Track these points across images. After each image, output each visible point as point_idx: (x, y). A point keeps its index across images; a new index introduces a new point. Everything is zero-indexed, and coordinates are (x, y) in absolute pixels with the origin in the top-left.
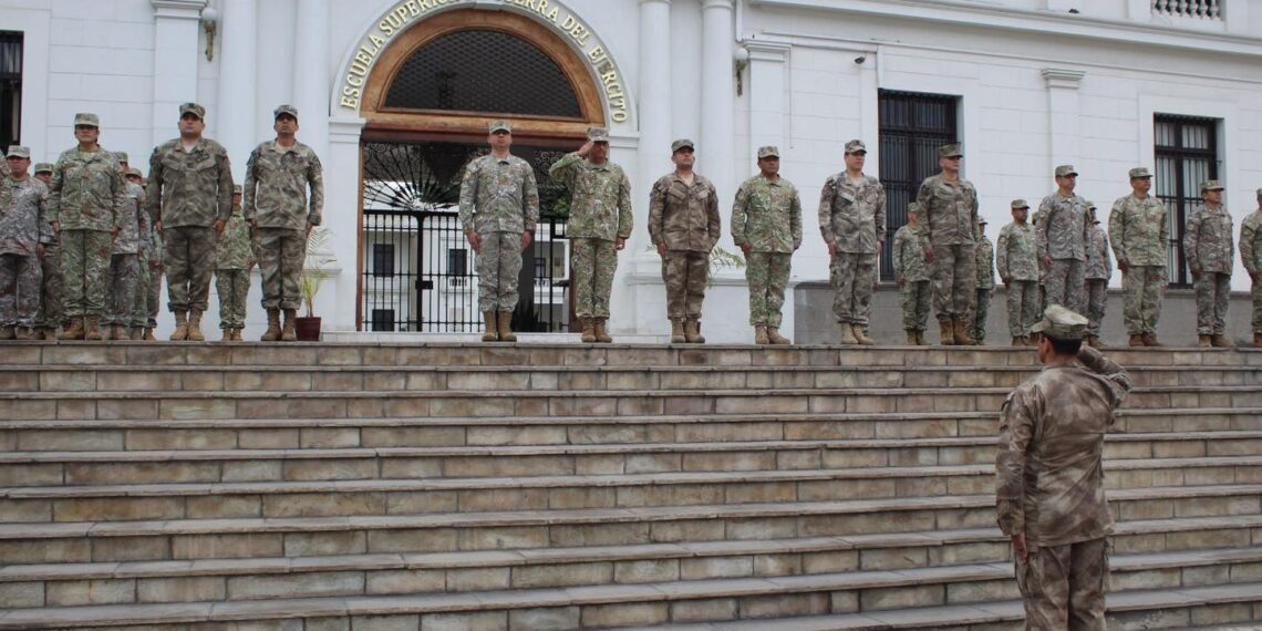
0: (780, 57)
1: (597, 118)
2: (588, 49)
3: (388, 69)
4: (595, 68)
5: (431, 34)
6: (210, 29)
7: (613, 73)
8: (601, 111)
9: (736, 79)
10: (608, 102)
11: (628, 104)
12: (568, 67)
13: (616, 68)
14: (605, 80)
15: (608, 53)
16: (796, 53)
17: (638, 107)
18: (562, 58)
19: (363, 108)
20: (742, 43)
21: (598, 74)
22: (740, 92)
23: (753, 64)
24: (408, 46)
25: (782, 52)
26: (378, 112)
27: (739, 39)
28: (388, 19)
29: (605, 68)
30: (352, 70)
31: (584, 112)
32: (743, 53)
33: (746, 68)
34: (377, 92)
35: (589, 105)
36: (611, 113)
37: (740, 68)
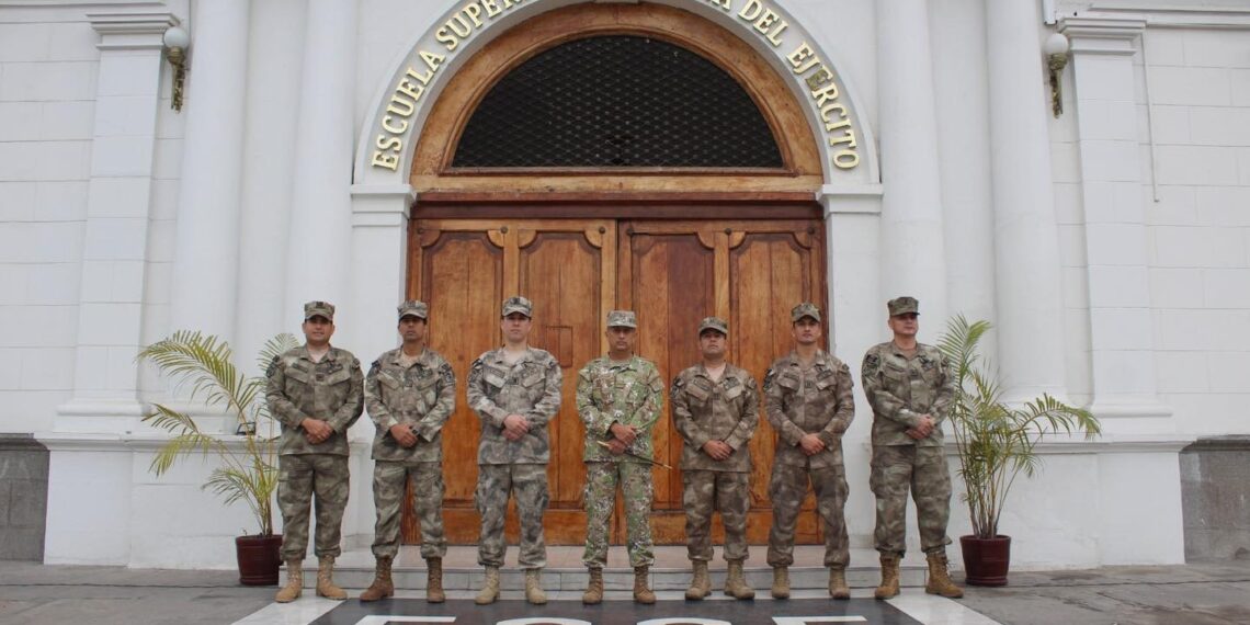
0: (1125, 46)
1: (809, 167)
2: (788, 51)
3: (459, 106)
4: (801, 81)
5: (526, 47)
6: (178, 62)
7: (832, 86)
8: (816, 155)
9: (1050, 88)
10: (826, 137)
11: (861, 137)
12: (756, 85)
13: (837, 79)
14: (817, 101)
15: (822, 55)
16: (1152, 39)
17: (878, 143)
18: (745, 72)
19: (415, 171)
20: (1054, 27)
21: (806, 92)
22: (1057, 108)
23: (1079, 61)
24: (491, 68)
25: (1129, 38)
26: (442, 175)
27: (1051, 21)
28: (450, 23)
29: (816, 81)
30: (391, 108)
31: (786, 157)
32: (1059, 42)
33: (1066, 67)
34: (442, 143)
35: (794, 146)
36: (832, 155)
37: (1056, 68)
